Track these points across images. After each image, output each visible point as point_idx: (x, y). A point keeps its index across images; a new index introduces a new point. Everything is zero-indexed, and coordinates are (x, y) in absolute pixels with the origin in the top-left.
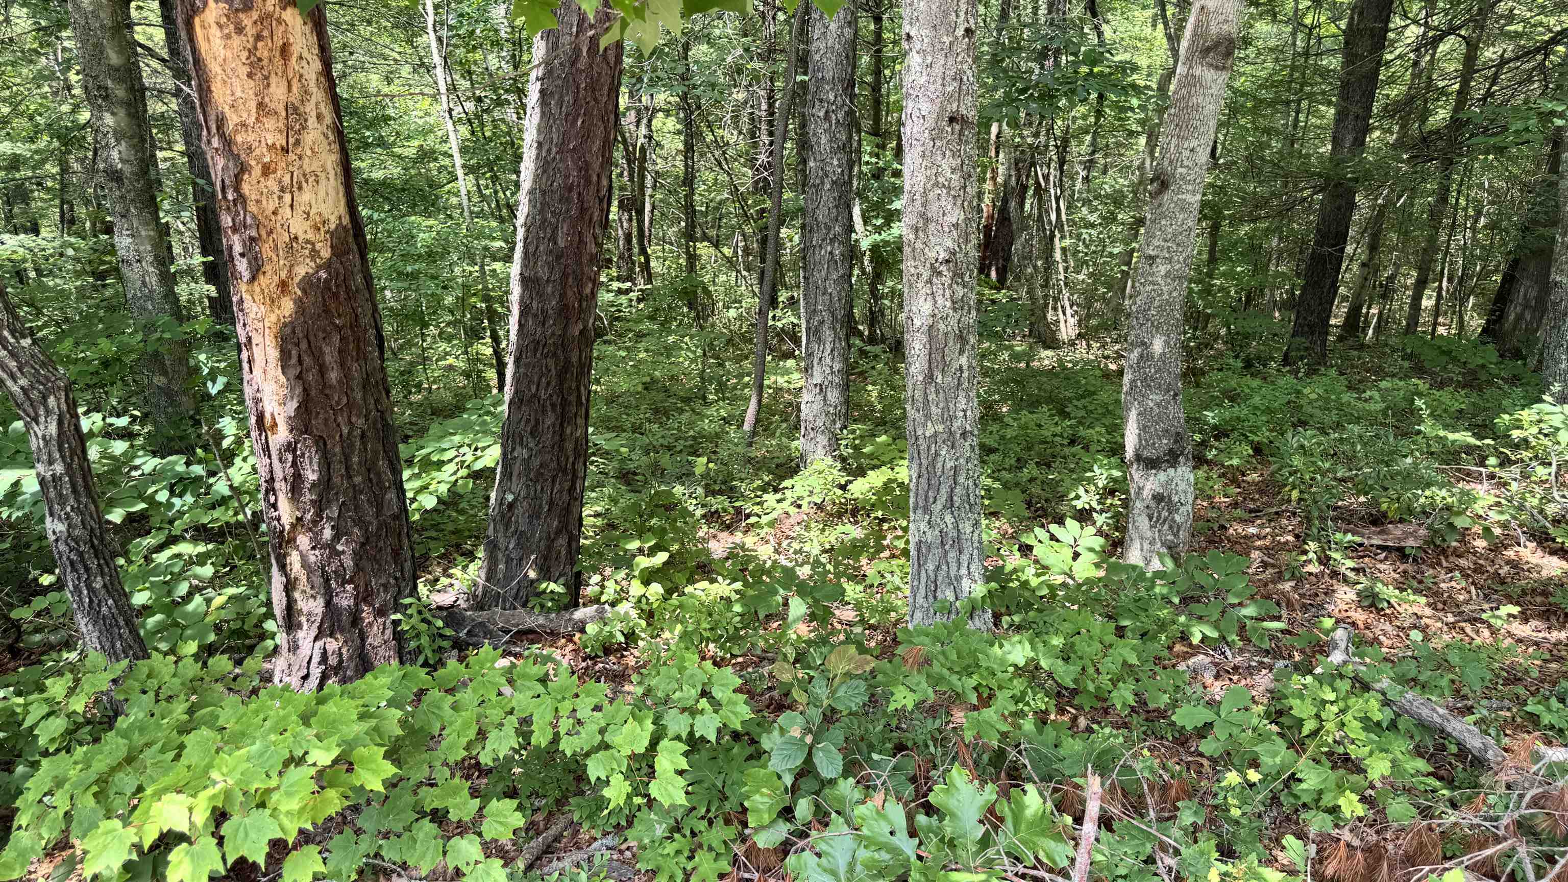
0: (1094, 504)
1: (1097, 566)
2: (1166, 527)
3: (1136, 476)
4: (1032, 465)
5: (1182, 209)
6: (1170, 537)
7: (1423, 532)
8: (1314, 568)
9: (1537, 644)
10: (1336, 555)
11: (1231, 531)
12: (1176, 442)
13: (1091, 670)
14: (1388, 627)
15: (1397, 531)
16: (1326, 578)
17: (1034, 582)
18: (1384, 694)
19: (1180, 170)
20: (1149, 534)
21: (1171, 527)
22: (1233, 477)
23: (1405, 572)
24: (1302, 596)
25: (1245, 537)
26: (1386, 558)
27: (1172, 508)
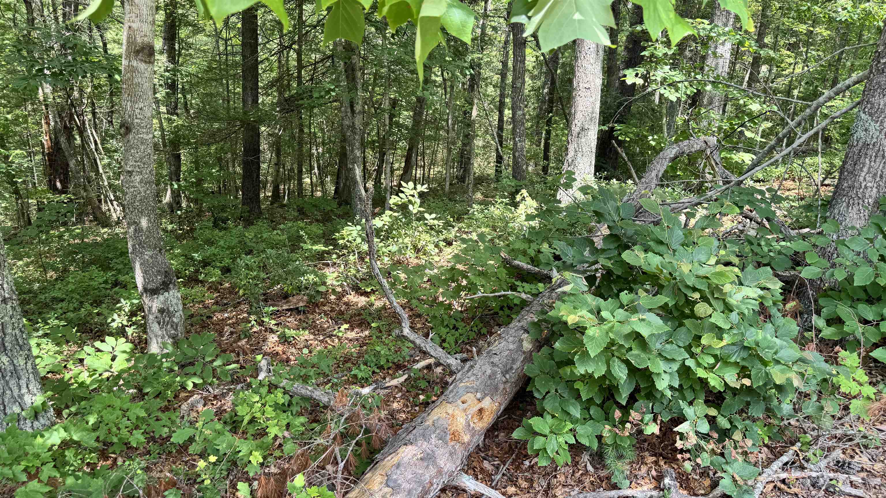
0: (125, 323)
1: (128, 360)
2: (169, 326)
3: (147, 301)
4: (87, 305)
5: (142, 143)
6: (173, 332)
7: (305, 298)
8: (256, 329)
9: (357, 340)
10: (266, 319)
11: (215, 318)
12: (166, 277)
13: (114, 429)
14: (293, 350)
15: (293, 300)
16: (263, 332)
17: (88, 381)
18: (284, 388)
19: (136, 121)
20: (160, 333)
21: (172, 326)
22: (214, 288)
23: (300, 319)
24: (251, 345)
25: (223, 320)
26: (291, 315)
27: (171, 315)
